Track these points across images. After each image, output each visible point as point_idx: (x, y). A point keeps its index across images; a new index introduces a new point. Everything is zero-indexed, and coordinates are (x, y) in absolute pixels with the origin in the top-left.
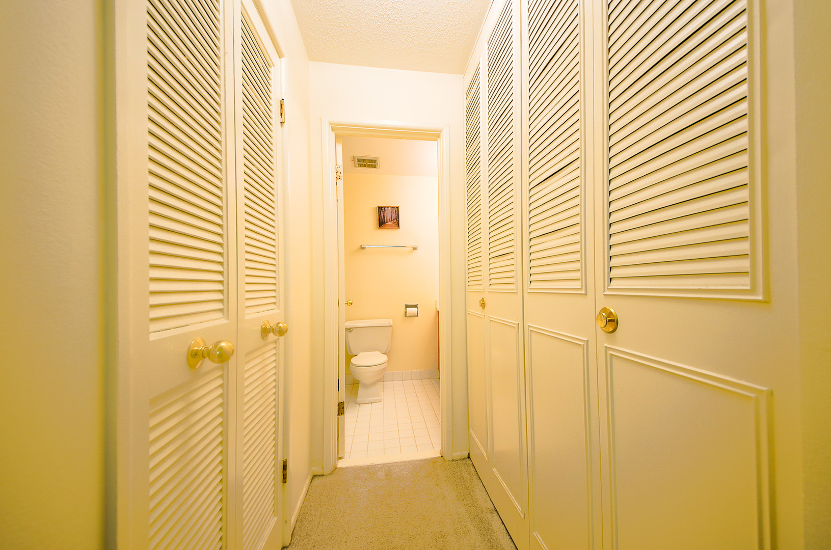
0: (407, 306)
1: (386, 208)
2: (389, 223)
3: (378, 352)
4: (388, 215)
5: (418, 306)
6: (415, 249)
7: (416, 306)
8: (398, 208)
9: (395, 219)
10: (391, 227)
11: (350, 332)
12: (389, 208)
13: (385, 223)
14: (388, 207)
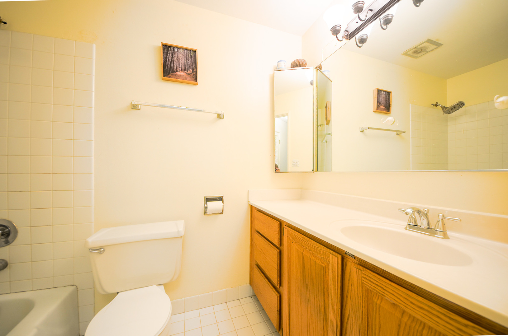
0: (208, 200)
1: (176, 50)
2: (181, 73)
3: (154, 288)
4: (180, 59)
5: (224, 199)
6: (220, 117)
7: (220, 199)
8: (195, 52)
9: (190, 68)
10: (183, 81)
11: (100, 253)
12: (181, 50)
13: (173, 72)
14: (179, 48)
